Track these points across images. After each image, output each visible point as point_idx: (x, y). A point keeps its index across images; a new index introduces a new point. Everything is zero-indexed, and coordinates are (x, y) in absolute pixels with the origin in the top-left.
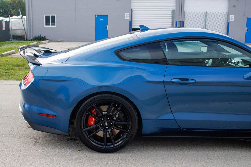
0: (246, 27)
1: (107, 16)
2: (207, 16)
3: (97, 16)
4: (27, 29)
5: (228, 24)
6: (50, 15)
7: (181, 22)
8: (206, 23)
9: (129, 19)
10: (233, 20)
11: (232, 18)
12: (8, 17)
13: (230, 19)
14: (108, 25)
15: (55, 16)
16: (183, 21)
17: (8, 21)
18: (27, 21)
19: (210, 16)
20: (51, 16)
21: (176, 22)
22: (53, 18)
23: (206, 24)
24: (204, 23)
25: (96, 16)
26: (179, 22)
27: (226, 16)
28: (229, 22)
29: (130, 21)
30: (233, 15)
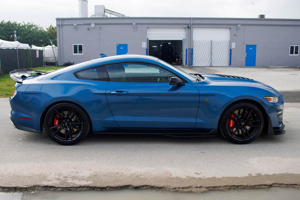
0: (246, 53)
1: (127, 45)
2: (212, 44)
3: (118, 45)
4: (58, 57)
5: (231, 50)
6: (78, 45)
7: (190, 49)
8: (211, 49)
9: (145, 47)
10: (235, 47)
11: (234, 46)
12: (42, 46)
13: (232, 46)
14: (127, 52)
15: (82, 45)
16: (192, 48)
17: (41, 50)
18: (58, 50)
19: (215, 44)
20: (79, 45)
21: (186, 49)
22: (81, 47)
24: (210, 50)
25: (117, 45)
26: (189, 49)
27: (229, 44)
28: (231, 49)
29: (146, 49)
30: (235, 43)
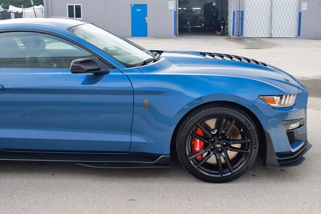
1: (147, 5)
2: (273, 4)
3: (133, 6)
5: (300, 13)
6: (74, 5)
7: (239, 11)
8: (271, 12)
9: (173, 8)
10: (306, 9)
11: (304, 7)
12: (21, 7)
13: (302, 8)
14: (147, 17)
15: (80, 6)
16: (243, 11)
17: (19, 12)
18: (45, 12)
19: (277, 4)
20: (76, 6)
21: (234, 12)
22: (78, 8)
23: (271, 14)
24: (269, 14)
25: (131, 5)
26: (237, 11)
27: (297, 4)
28: (300, 12)
29: (175, 11)
30: (306, 3)
